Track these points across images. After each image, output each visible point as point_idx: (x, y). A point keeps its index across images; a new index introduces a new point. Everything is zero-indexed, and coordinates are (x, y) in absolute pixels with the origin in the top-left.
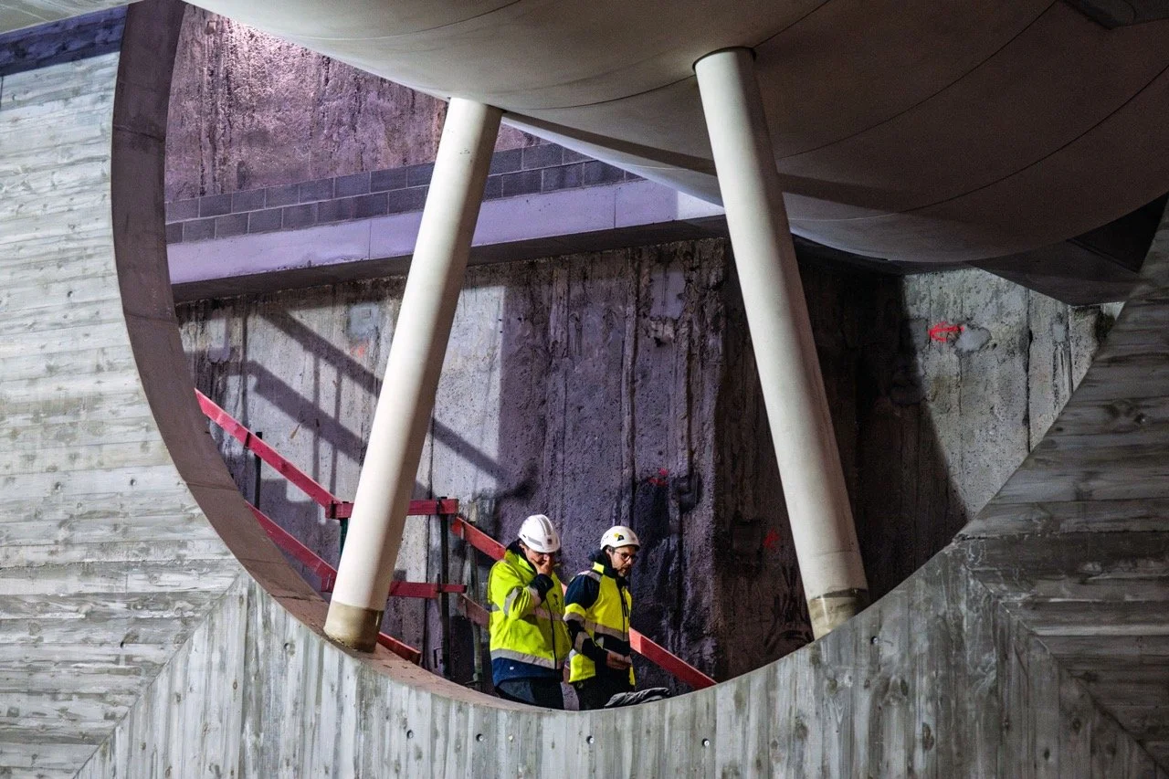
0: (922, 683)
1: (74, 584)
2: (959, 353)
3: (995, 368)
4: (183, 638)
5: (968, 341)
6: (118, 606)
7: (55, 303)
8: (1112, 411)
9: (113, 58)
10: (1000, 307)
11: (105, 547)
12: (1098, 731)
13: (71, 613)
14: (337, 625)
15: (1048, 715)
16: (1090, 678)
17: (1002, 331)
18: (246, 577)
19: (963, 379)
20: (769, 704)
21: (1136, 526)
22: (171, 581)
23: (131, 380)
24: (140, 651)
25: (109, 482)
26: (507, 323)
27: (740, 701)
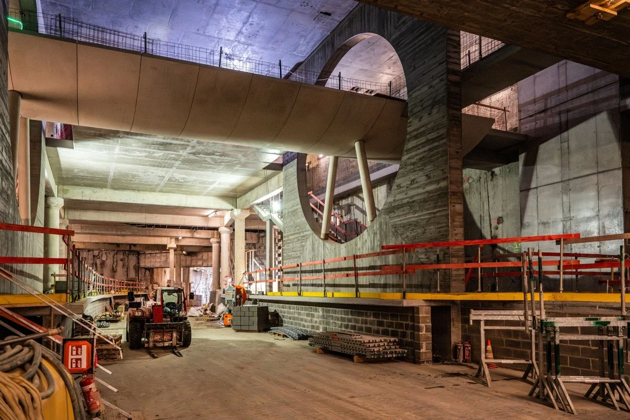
0: (378, 232)
1: (296, 236)
2: (469, 183)
3: (475, 185)
4: (307, 241)
5: (470, 181)
6: (300, 238)
7: (293, 197)
8: (397, 186)
9: (296, 160)
10: (476, 173)
11: (299, 230)
12: (396, 235)
13: (296, 240)
14: (322, 237)
15: (391, 234)
16: (395, 227)
17: (475, 177)
18: (312, 231)
19: (470, 188)
20: (363, 238)
21: (400, 203)
22: (305, 233)
23: (300, 206)
24: (303, 244)
25: (299, 221)
26: (387, 190)
27: (360, 238)
